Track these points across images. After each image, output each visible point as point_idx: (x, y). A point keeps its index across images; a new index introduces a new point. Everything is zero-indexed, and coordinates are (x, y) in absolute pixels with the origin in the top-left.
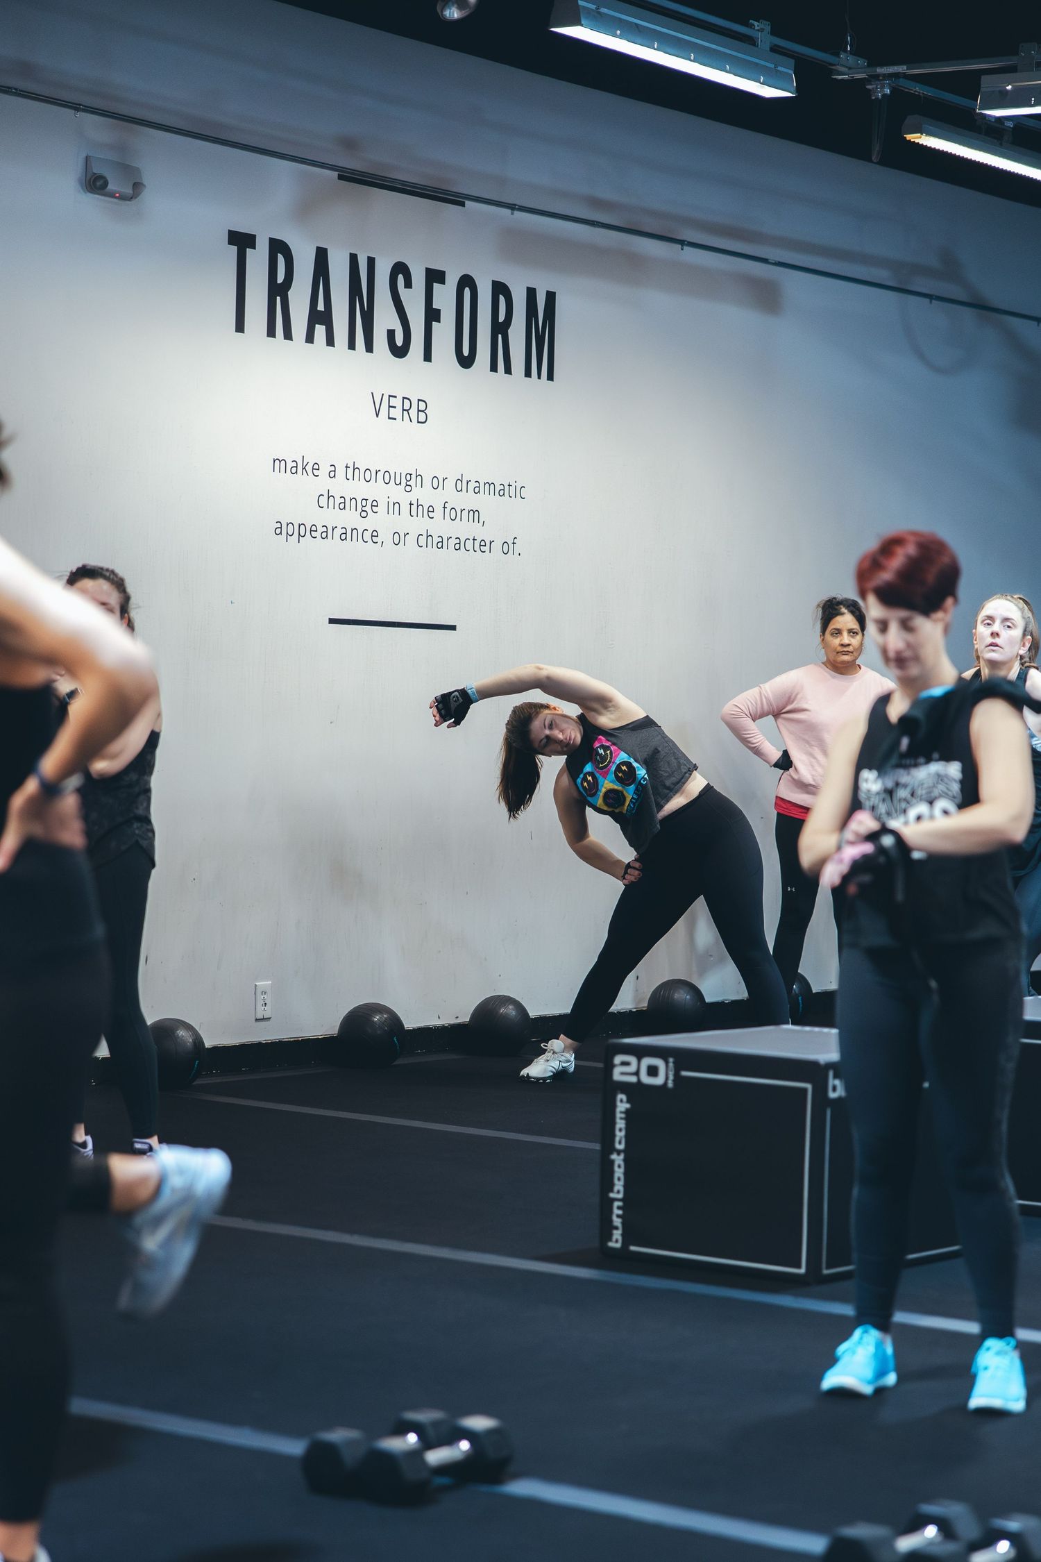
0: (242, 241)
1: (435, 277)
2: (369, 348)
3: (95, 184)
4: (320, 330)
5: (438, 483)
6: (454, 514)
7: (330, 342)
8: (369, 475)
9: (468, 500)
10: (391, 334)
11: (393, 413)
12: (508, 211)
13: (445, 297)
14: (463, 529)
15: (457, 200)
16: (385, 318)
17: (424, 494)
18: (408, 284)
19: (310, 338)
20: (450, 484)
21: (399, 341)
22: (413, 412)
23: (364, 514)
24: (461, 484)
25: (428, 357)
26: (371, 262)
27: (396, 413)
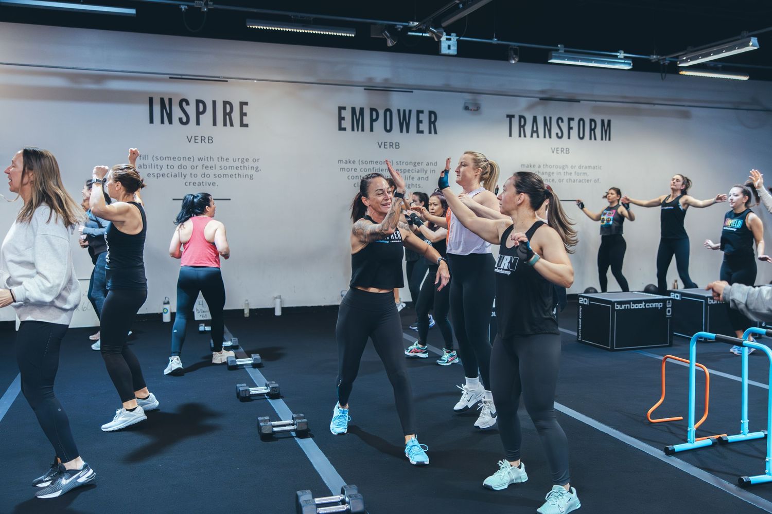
0: (510, 117)
1: (570, 119)
2: (550, 137)
3: (466, 108)
4: (535, 135)
5: (572, 167)
6: (578, 174)
7: (538, 136)
8: (551, 167)
9: (583, 170)
10: (557, 134)
11: (558, 152)
12: (594, 102)
13: (574, 124)
14: (581, 177)
15: (578, 101)
16: (555, 130)
17: (569, 170)
18: (562, 121)
19: (532, 136)
20: (577, 167)
21: (560, 135)
22: (565, 151)
23: (549, 175)
24: (580, 167)
25: (569, 138)
26: (550, 118)
27: (560, 152)
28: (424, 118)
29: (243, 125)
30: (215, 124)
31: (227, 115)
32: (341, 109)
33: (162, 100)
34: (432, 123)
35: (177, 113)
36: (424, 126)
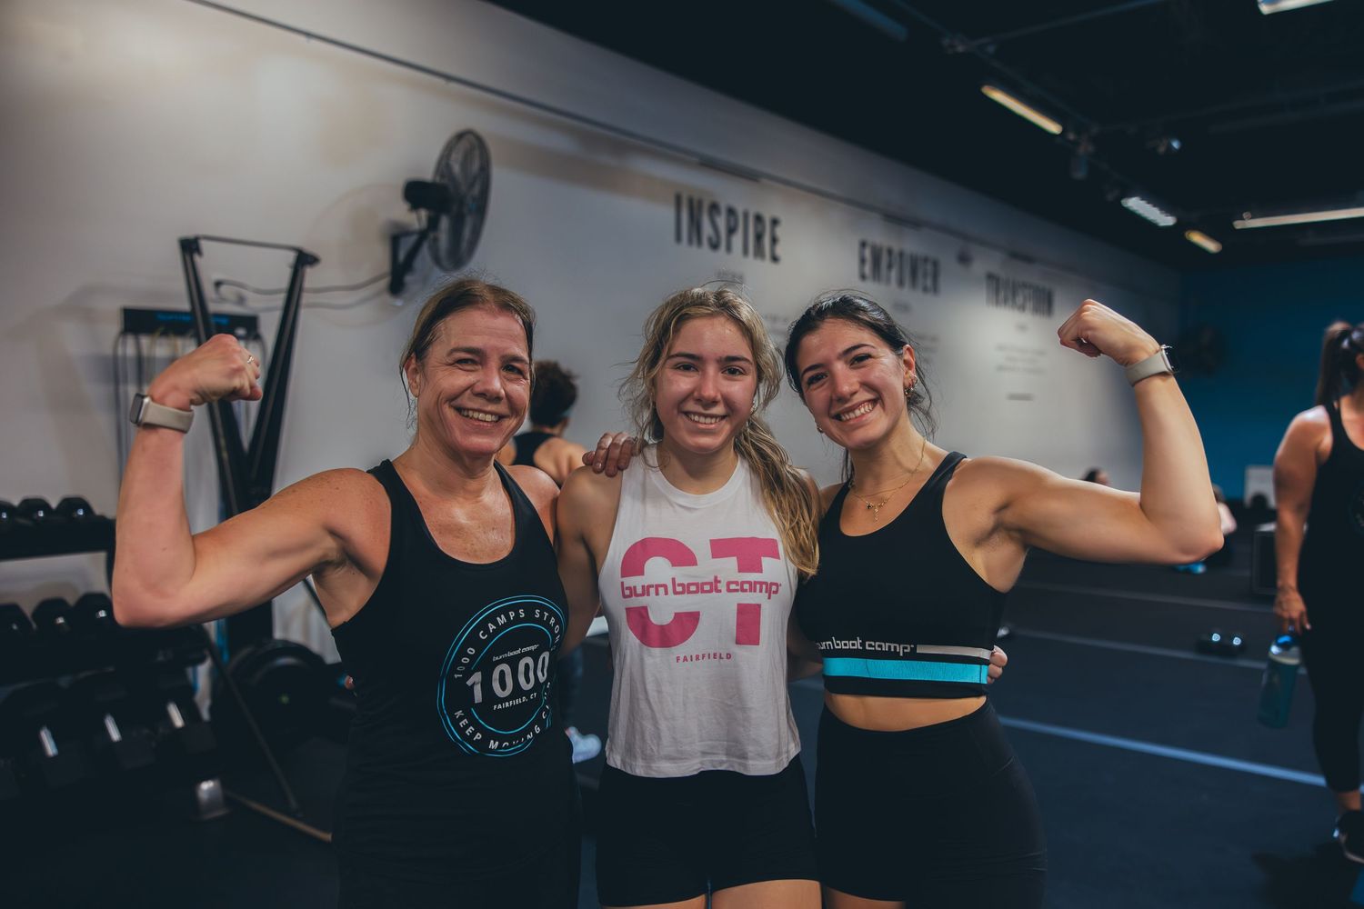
3: (959, 259)
28: (929, 267)
29: (775, 259)
30: (745, 251)
31: (759, 237)
32: (863, 245)
33: (691, 201)
34: (935, 277)
35: (707, 229)
36: (929, 282)
